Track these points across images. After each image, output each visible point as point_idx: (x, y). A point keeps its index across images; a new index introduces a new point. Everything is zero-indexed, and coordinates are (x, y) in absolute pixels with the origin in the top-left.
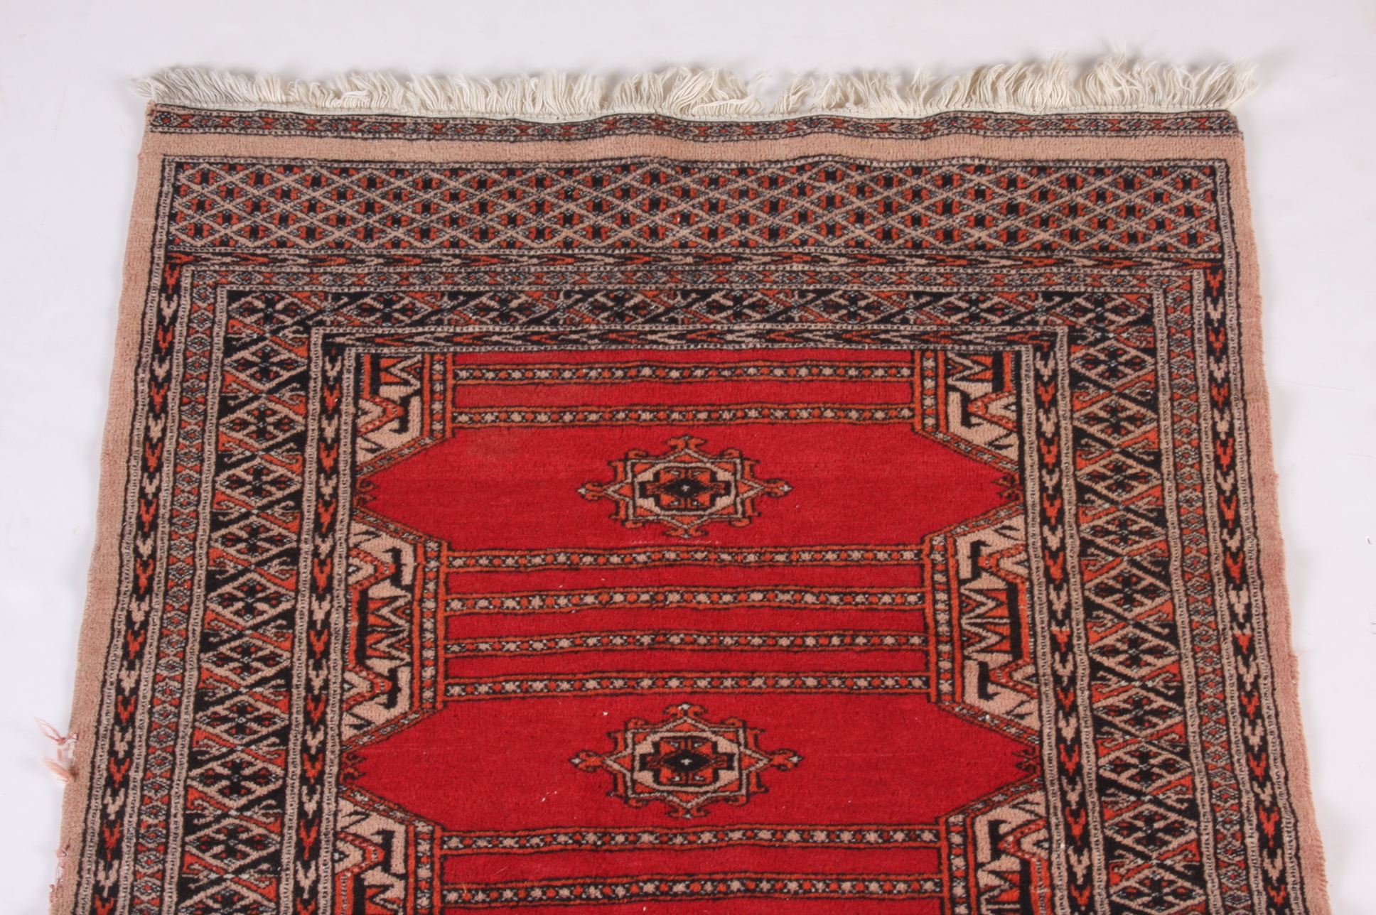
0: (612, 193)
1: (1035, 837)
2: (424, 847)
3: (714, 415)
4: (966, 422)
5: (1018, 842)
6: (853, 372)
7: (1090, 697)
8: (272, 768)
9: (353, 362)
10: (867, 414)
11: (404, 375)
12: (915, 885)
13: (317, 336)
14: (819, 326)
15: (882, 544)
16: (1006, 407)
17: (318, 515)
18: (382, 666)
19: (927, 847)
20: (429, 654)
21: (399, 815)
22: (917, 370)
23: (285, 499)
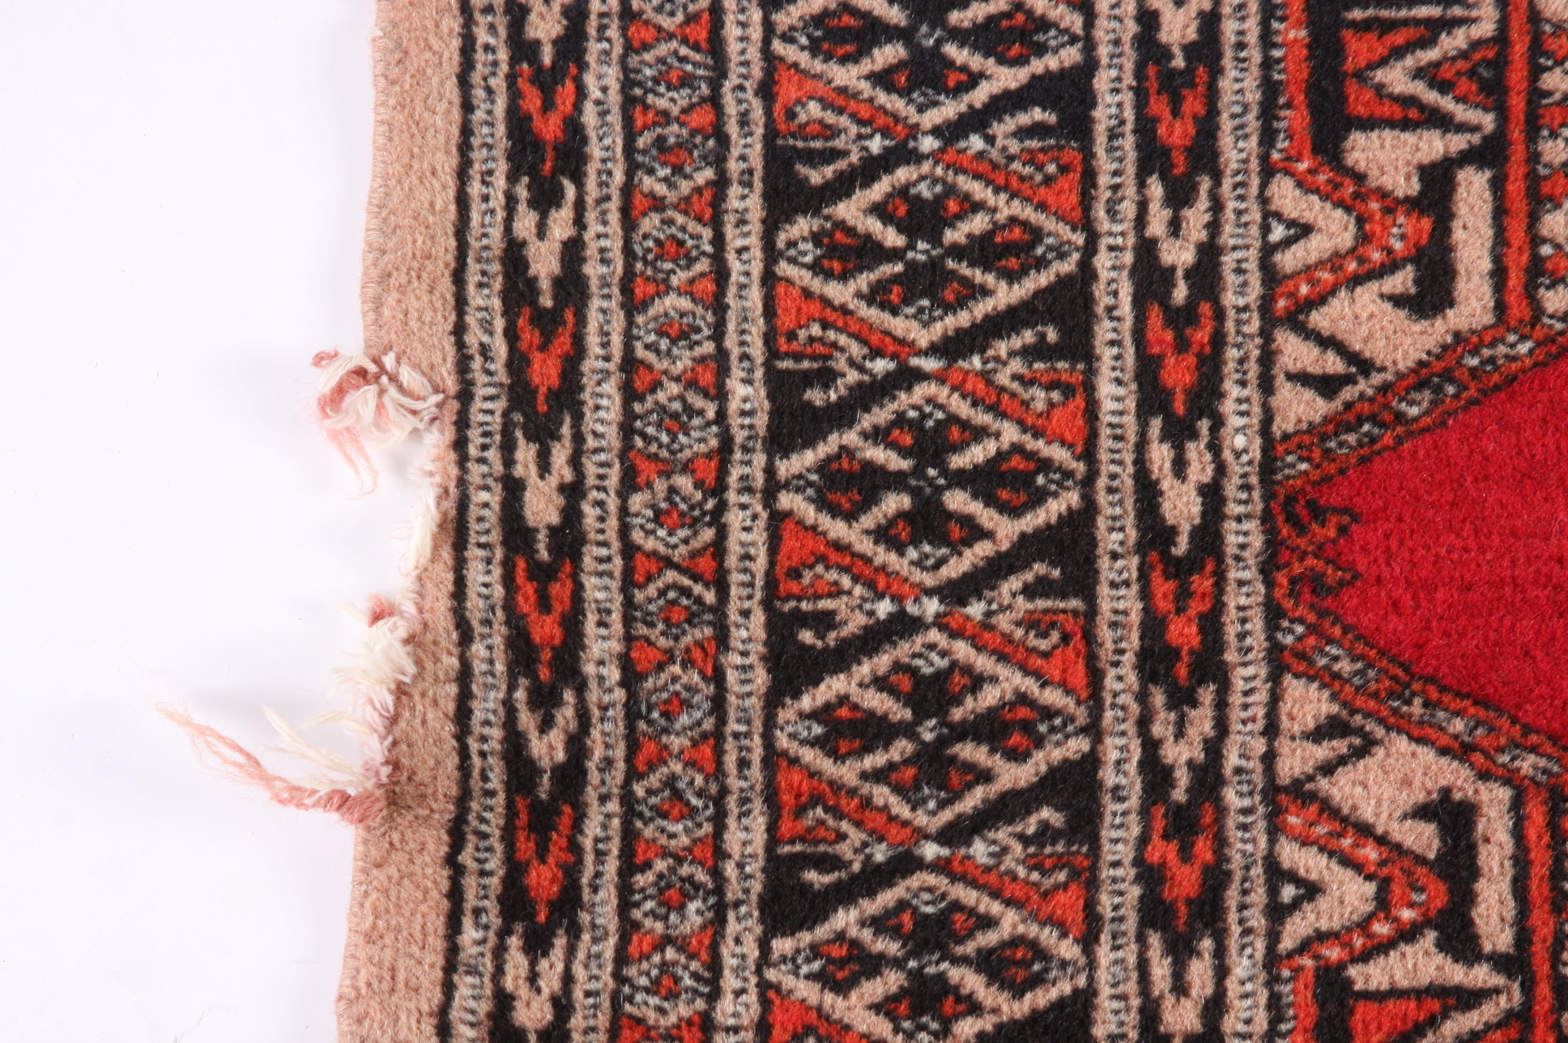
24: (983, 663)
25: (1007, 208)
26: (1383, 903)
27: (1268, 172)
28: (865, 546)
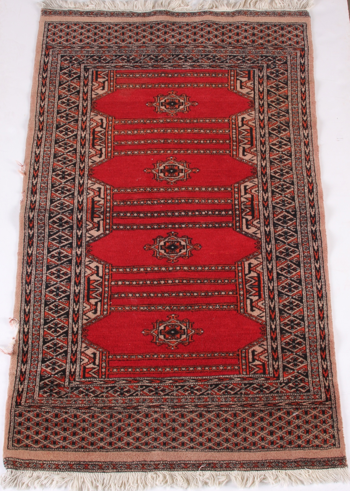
0: (155, 30)
1: (255, 189)
2: (108, 191)
3: (180, 86)
4: (241, 88)
5: (251, 191)
6: (214, 75)
7: (269, 156)
8: (72, 172)
9: (91, 73)
10: (217, 86)
11: (104, 76)
12: (226, 201)
13: (82, 66)
14: (206, 63)
15: (220, 118)
16: (251, 84)
17: (83, 111)
18: (98, 148)
19: (229, 192)
20: (110, 145)
21: (102, 184)
22: (229, 75)
23: (75, 107)
24: (59, 342)
25: (63, 306)
26: (89, 361)
27: (83, 303)
28: (51, 333)
